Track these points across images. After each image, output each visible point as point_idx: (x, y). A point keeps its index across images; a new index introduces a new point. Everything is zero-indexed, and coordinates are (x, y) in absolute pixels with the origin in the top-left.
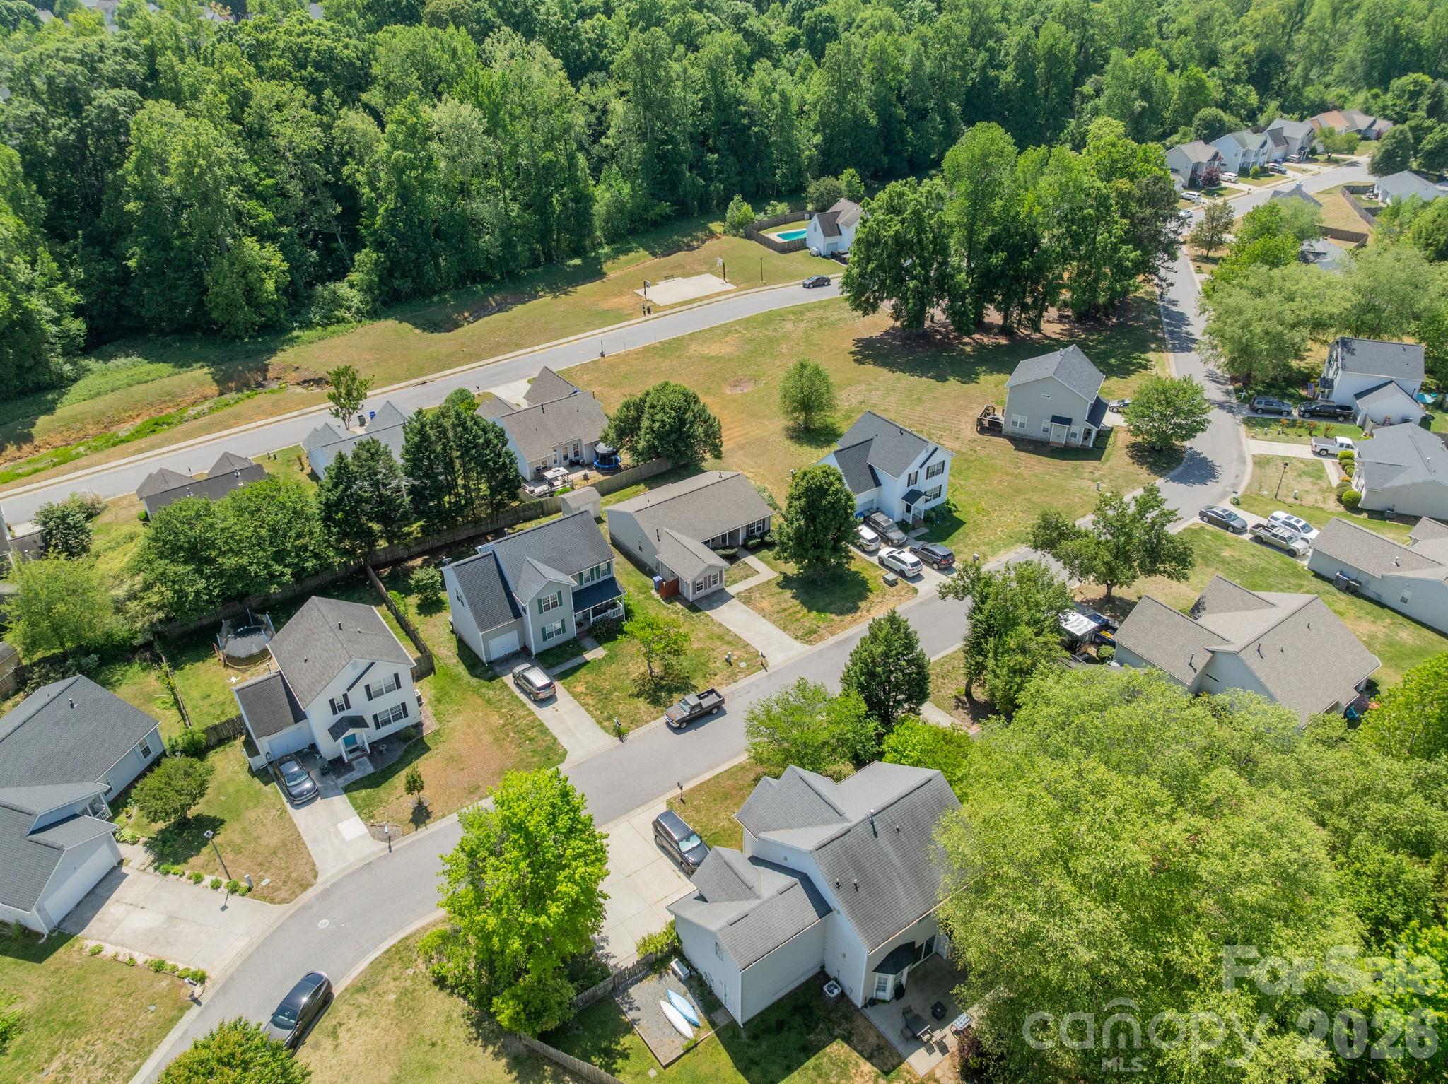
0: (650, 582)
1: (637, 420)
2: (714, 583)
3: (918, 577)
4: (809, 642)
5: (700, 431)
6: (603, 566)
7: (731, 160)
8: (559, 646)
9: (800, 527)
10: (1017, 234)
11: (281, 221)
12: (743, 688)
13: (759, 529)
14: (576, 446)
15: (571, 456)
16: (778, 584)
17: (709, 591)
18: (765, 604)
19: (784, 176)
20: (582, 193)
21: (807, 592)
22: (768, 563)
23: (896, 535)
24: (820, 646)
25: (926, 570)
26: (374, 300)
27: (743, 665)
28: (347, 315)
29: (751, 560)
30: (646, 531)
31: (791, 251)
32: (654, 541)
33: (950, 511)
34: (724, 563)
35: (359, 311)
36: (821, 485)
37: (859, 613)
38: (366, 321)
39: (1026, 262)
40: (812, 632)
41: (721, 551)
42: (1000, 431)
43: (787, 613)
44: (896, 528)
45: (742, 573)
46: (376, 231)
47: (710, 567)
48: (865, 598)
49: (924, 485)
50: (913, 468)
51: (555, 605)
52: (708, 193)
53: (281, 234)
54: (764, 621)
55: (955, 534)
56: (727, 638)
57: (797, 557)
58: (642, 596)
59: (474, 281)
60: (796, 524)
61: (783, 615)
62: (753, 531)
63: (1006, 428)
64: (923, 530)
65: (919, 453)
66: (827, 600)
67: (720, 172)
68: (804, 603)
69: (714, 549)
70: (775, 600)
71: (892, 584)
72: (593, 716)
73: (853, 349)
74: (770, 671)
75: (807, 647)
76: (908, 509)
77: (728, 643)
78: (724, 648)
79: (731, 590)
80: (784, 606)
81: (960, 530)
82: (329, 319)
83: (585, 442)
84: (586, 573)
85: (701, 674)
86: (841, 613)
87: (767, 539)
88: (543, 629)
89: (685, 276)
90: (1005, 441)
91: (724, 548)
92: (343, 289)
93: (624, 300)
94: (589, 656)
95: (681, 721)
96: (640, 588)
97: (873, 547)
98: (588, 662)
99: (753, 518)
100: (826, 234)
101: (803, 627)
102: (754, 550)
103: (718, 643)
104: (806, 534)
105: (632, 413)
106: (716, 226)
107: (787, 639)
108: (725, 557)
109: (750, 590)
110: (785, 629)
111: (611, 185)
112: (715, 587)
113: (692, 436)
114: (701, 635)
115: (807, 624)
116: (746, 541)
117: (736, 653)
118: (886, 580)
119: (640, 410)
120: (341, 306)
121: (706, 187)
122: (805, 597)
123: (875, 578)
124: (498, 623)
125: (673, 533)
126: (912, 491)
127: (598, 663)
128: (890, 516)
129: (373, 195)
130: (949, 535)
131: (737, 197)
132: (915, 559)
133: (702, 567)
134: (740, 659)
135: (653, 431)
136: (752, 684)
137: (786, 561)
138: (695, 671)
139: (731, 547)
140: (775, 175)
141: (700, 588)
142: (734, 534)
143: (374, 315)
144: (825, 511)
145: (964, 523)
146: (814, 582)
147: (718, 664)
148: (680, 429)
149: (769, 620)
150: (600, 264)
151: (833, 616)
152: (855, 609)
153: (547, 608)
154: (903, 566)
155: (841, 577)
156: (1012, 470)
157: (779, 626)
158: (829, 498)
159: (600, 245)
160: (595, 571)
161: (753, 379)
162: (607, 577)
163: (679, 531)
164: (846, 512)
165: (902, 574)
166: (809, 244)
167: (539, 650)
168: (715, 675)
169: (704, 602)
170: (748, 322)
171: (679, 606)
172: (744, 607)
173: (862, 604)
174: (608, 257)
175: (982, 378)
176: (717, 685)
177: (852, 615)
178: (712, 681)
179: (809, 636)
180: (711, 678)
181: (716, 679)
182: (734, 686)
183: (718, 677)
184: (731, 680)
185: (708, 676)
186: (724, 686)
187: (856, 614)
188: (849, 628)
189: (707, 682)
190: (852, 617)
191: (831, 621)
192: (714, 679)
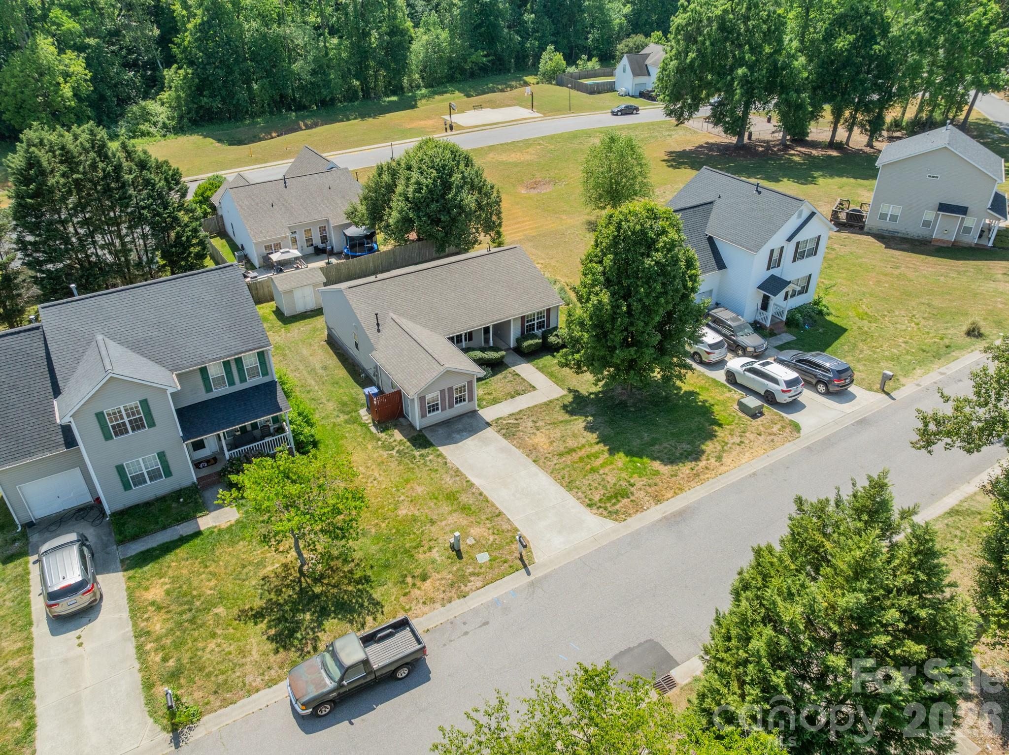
0: (362, 393)
1: (391, 188)
2: (461, 400)
3: (794, 405)
4: (613, 515)
5: (469, 200)
6: (250, 360)
7: (546, 20)
8: (162, 499)
9: (599, 306)
10: (867, 13)
11: (88, 33)
12: (476, 611)
13: (541, 325)
14: (323, 229)
15: (317, 241)
16: (565, 407)
17: (449, 413)
18: (540, 440)
19: (595, 40)
20: (397, 27)
21: (611, 422)
22: (551, 375)
23: (751, 340)
24: (636, 522)
25: (807, 396)
26: (181, 117)
27: (483, 558)
28: (153, 130)
29: (526, 370)
30: (360, 316)
31: (599, 93)
32: (371, 332)
33: (820, 313)
34: (480, 372)
35: (164, 126)
36: (643, 232)
37: (702, 464)
38: (171, 137)
39: (876, 47)
40: (619, 494)
41: (479, 354)
42: (862, 228)
43: (575, 456)
44: (750, 330)
45: (510, 388)
46: (186, 48)
47: (448, 373)
48: (712, 436)
49: (791, 271)
50: (777, 240)
51: (137, 425)
52: (523, 49)
53: (88, 46)
54: (534, 468)
55: (836, 344)
56: (464, 498)
57: (595, 362)
58: (343, 418)
59: (289, 109)
60: (594, 299)
61: (568, 459)
62: (531, 328)
63: (870, 222)
64: (787, 337)
65: (788, 217)
66: (646, 437)
67: (535, 31)
68: (603, 440)
69: (466, 350)
70: (557, 433)
71: (755, 414)
72: (145, 667)
73: (666, 158)
74: (537, 573)
75: (610, 524)
76: (765, 306)
77: (465, 509)
78: (456, 518)
79: (488, 414)
80: (571, 443)
81: (842, 339)
82: (134, 132)
83: (333, 224)
84: (215, 371)
85: (395, 574)
86: (671, 459)
87: (552, 339)
88: (120, 469)
89: (493, 108)
90: (870, 239)
91: (483, 350)
92: (152, 106)
93: (430, 123)
94: (206, 522)
95: (316, 704)
96: (344, 404)
97: (714, 357)
98: (198, 533)
99: (531, 307)
100: (635, 74)
101: (603, 484)
102: (530, 355)
103: (445, 508)
104: (613, 319)
105: (386, 178)
106: (530, 79)
107: (572, 505)
108: (481, 363)
109: (518, 416)
110: (570, 486)
111: (429, 30)
112: (460, 408)
113: (460, 207)
114: (420, 490)
115: (611, 479)
116: (519, 341)
117: (475, 531)
118: (743, 408)
119: (394, 174)
120: (148, 121)
121: (522, 44)
122: (608, 431)
123: (724, 403)
124: (29, 454)
125: (403, 322)
126: (773, 277)
127: (218, 535)
128: (739, 313)
129: (184, 12)
130: (829, 345)
131: (550, 48)
132: (792, 375)
133: (437, 371)
134: (479, 545)
135: (407, 199)
136: (496, 602)
137: (578, 368)
138: (387, 566)
139: (496, 349)
140: (587, 39)
141: (434, 408)
142: (501, 329)
143: (179, 130)
144: (649, 280)
145: (845, 330)
146: (623, 405)
147: (435, 554)
148: (443, 196)
149: (543, 468)
150: (416, 101)
151: (657, 465)
152: (695, 455)
153: (120, 430)
154: (772, 386)
155: (667, 399)
156: (889, 269)
157: (560, 480)
158: (658, 256)
159: (418, 87)
160: (234, 366)
161: (553, 181)
162: (259, 380)
163: (413, 318)
164: (685, 286)
165: (769, 398)
166: (617, 87)
167: (119, 506)
168: (424, 578)
169: (441, 431)
170: (552, 138)
171: (397, 435)
172: (504, 442)
173: (709, 447)
174: (423, 96)
175: (821, 181)
176: (424, 603)
177: (690, 464)
178: (416, 592)
179: (614, 501)
180: (414, 585)
181: (423, 588)
182: (458, 607)
183: (428, 583)
184: (454, 591)
185: (409, 580)
186: (438, 605)
187: (699, 463)
188: (687, 489)
189: (405, 595)
190: (692, 469)
191: (654, 475)
192: (419, 588)
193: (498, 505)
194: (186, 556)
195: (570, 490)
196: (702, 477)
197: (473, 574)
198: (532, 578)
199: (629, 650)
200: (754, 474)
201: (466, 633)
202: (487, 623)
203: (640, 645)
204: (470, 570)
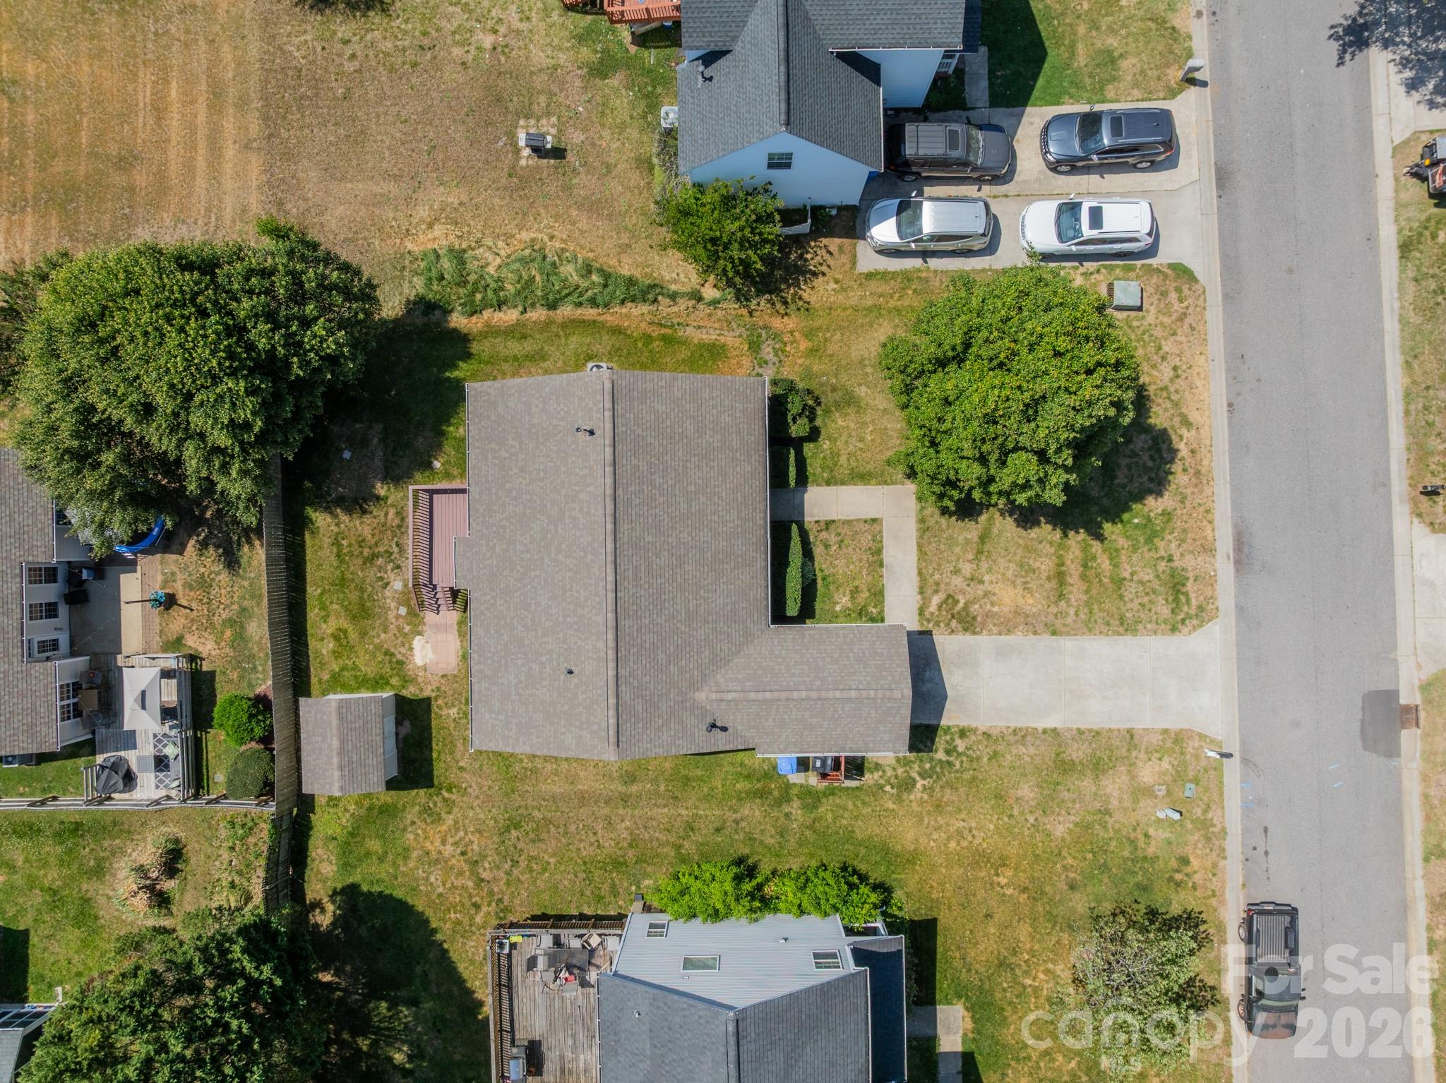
4: (1203, 615)
18: (1008, 595)
22: (858, 477)
29: (821, 502)
40: (1176, 585)
43: (1075, 580)
45: (857, 555)
56: (1076, 754)
61: (1075, 592)
68: (1063, 526)
70: (1007, 566)
75: (1213, 629)
77: (1098, 765)
79: (900, 619)
80: (1043, 566)
86: (1156, 481)
94: (950, 1043)
101: (1148, 589)
103: (1084, 784)
107: (1161, 647)
109: (928, 584)
110: (1128, 627)
114: (1027, 792)
115: (1147, 574)
127: (980, 1034)
134: (1172, 785)
149: (1074, 632)
151: (1154, 504)
152: (1165, 446)
157: (1110, 630)
168: (1186, 862)
172: (985, 640)
173: (1160, 415)
176: (1214, 875)
177: (1177, 467)
178: (1197, 878)
179: (1182, 598)
180: (1187, 875)
181: (1196, 868)
182: (1234, 844)
183: (1195, 862)
184: (1214, 840)
185: (1178, 877)
186: (1222, 863)
187: (1180, 455)
188: (1211, 504)
189: (1194, 888)
190: (1185, 470)
191: (1168, 521)
192: (1195, 872)
193: (1114, 726)
194: (998, 1075)
195: (1135, 632)
196: (1203, 470)
197: (1205, 811)
198: (1237, 755)
199: (1363, 721)
200: (1230, 405)
201: (1266, 853)
202: (1266, 830)
203: (1363, 709)
204: (1198, 812)
